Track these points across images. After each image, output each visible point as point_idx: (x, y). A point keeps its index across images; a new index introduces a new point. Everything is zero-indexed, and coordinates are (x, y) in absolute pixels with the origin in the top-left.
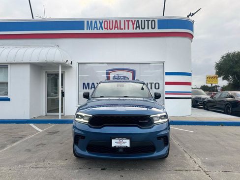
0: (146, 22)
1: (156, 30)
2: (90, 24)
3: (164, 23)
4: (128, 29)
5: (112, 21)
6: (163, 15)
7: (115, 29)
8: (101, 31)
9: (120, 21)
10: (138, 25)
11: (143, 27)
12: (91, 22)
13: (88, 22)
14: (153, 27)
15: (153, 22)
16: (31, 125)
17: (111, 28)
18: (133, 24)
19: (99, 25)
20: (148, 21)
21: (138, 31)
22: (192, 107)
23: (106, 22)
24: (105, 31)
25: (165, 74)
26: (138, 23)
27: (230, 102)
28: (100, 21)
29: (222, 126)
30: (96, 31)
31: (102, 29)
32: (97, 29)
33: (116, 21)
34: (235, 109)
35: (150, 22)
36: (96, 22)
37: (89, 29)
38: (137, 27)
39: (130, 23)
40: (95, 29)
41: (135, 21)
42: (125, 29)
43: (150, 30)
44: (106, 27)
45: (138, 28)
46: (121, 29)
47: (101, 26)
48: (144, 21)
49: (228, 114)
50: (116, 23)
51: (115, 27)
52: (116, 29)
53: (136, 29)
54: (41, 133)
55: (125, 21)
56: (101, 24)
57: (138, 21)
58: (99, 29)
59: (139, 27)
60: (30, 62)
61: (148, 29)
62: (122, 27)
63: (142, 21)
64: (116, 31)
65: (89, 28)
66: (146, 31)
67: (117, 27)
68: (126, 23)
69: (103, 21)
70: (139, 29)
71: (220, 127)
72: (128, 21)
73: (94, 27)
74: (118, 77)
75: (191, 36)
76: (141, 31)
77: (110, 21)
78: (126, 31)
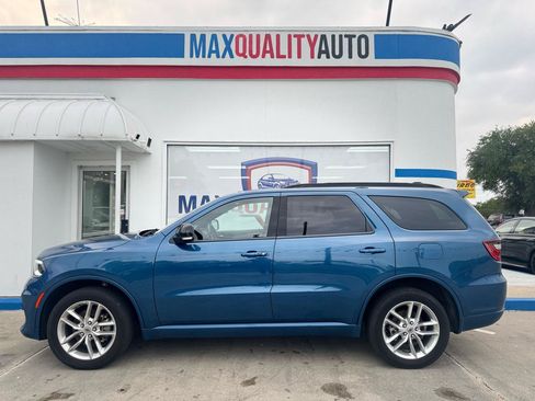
0: (345, 41)
1: (371, 61)
2: (200, 43)
3: (391, 43)
4: (299, 56)
5: (258, 36)
6: (387, 24)
7: (263, 56)
8: (227, 62)
9: (278, 36)
10: (323, 49)
11: (337, 53)
12: (203, 37)
13: (193, 37)
14: (363, 53)
15: (363, 40)
17: (254, 53)
18: (312, 45)
19: (222, 46)
20: (350, 37)
21: (324, 62)
23: (241, 39)
24: (238, 61)
25: (393, 173)
26: (323, 43)
28: (224, 36)
30: (213, 61)
31: (232, 56)
32: (218, 57)
33: (268, 37)
35: (355, 41)
36: (214, 37)
37: (198, 57)
38: (321, 52)
39: (304, 41)
40: (214, 55)
41: (316, 36)
42: (290, 57)
43: (356, 62)
44: (241, 51)
45: (324, 56)
46: (279, 56)
47: (228, 48)
48: (341, 36)
51: (265, 52)
52: (268, 55)
53: (319, 57)
55: (290, 36)
56: (228, 43)
57: (324, 37)
58: (223, 57)
59: (326, 52)
60: (36, 138)
61: (350, 57)
62: (284, 51)
63: (333, 36)
64: (268, 61)
65: (196, 52)
66: (344, 62)
67: (271, 52)
68: (294, 41)
69: (232, 36)
70: (328, 57)
72: (299, 37)
73: (211, 52)
74: (273, 180)
75: (454, 77)
76: (333, 62)
77: (251, 36)
78: (294, 62)
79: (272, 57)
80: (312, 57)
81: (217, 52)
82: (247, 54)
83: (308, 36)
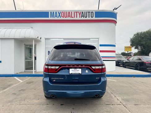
0: (88, 13)
1: (94, 18)
2: (53, 14)
3: (99, 14)
4: (77, 17)
5: (67, 12)
6: (98, 9)
7: (68, 17)
8: (59, 19)
9: (71, 12)
11: (86, 16)
12: (53, 12)
13: (51, 12)
14: (92, 16)
15: (92, 13)
16: (15, 78)
17: (66, 16)
18: (80, 14)
19: (58, 15)
20: (89, 12)
21: (82, 19)
22: (116, 66)
23: (63, 13)
24: (62, 18)
25: (99, 45)
26: (82, 14)
27: (139, 62)
28: (58, 12)
29: (134, 77)
30: (56, 18)
31: (60, 17)
32: (57, 17)
33: (69, 12)
34: (142, 67)
35: (90, 13)
36: (56, 13)
37: (52, 17)
38: (82, 16)
39: (78, 13)
40: (56, 17)
41: (81, 12)
42: (74, 17)
43: (90, 18)
44: (63, 16)
45: (82, 17)
46: (72, 17)
47: (59, 15)
48: (87, 12)
49: (137, 70)
50: (69, 14)
51: (68, 16)
52: (69, 17)
54: (22, 83)
55: (74, 12)
56: (59, 14)
57: (83, 12)
58: (58, 17)
59: (83, 16)
60: (15, 38)
61: (89, 17)
62: (73, 16)
63: (85, 12)
64: (69, 18)
65: (52, 16)
66: (88, 18)
67: (70, 16)
68: (75, 13)
69: (60, 12)
70: (84, 17)
71: (132, 78)
72: (77, 12)
73: (55, 16)
75: (115, 22)
76: (85, 19)
77: (65, 12)
78: (75, 19)
79: (70, 17)
80: (80, 17)
81: (57, 16)
82: (64, 17)
83: (79, 12)
